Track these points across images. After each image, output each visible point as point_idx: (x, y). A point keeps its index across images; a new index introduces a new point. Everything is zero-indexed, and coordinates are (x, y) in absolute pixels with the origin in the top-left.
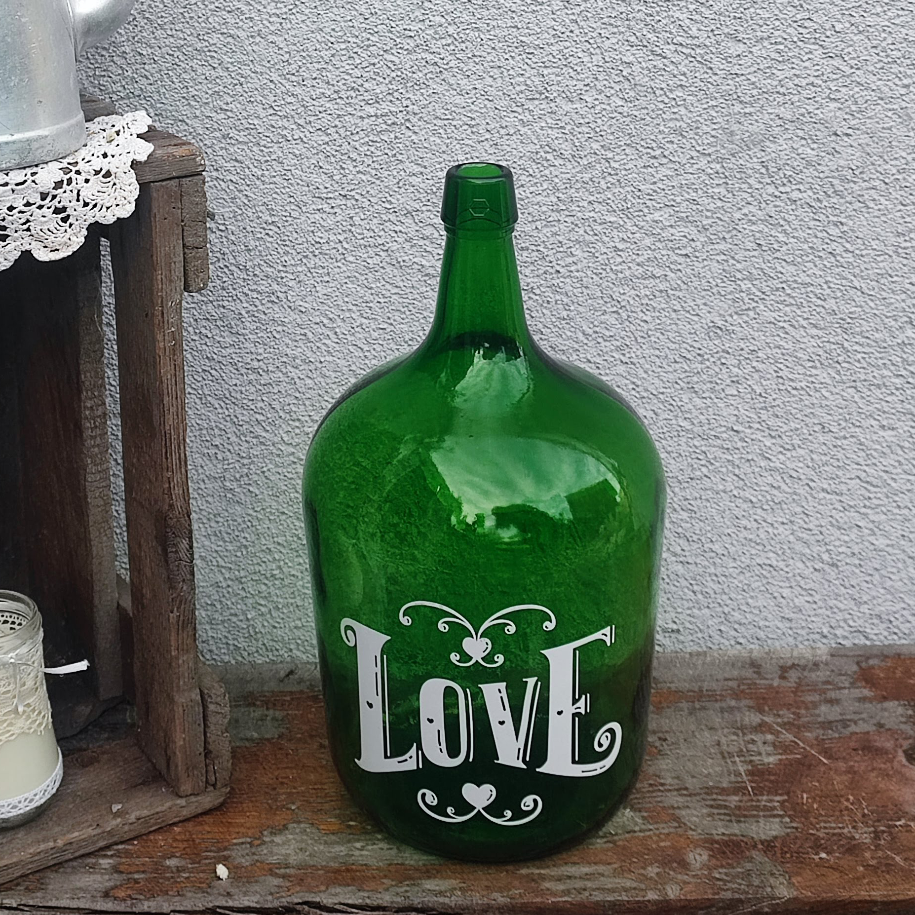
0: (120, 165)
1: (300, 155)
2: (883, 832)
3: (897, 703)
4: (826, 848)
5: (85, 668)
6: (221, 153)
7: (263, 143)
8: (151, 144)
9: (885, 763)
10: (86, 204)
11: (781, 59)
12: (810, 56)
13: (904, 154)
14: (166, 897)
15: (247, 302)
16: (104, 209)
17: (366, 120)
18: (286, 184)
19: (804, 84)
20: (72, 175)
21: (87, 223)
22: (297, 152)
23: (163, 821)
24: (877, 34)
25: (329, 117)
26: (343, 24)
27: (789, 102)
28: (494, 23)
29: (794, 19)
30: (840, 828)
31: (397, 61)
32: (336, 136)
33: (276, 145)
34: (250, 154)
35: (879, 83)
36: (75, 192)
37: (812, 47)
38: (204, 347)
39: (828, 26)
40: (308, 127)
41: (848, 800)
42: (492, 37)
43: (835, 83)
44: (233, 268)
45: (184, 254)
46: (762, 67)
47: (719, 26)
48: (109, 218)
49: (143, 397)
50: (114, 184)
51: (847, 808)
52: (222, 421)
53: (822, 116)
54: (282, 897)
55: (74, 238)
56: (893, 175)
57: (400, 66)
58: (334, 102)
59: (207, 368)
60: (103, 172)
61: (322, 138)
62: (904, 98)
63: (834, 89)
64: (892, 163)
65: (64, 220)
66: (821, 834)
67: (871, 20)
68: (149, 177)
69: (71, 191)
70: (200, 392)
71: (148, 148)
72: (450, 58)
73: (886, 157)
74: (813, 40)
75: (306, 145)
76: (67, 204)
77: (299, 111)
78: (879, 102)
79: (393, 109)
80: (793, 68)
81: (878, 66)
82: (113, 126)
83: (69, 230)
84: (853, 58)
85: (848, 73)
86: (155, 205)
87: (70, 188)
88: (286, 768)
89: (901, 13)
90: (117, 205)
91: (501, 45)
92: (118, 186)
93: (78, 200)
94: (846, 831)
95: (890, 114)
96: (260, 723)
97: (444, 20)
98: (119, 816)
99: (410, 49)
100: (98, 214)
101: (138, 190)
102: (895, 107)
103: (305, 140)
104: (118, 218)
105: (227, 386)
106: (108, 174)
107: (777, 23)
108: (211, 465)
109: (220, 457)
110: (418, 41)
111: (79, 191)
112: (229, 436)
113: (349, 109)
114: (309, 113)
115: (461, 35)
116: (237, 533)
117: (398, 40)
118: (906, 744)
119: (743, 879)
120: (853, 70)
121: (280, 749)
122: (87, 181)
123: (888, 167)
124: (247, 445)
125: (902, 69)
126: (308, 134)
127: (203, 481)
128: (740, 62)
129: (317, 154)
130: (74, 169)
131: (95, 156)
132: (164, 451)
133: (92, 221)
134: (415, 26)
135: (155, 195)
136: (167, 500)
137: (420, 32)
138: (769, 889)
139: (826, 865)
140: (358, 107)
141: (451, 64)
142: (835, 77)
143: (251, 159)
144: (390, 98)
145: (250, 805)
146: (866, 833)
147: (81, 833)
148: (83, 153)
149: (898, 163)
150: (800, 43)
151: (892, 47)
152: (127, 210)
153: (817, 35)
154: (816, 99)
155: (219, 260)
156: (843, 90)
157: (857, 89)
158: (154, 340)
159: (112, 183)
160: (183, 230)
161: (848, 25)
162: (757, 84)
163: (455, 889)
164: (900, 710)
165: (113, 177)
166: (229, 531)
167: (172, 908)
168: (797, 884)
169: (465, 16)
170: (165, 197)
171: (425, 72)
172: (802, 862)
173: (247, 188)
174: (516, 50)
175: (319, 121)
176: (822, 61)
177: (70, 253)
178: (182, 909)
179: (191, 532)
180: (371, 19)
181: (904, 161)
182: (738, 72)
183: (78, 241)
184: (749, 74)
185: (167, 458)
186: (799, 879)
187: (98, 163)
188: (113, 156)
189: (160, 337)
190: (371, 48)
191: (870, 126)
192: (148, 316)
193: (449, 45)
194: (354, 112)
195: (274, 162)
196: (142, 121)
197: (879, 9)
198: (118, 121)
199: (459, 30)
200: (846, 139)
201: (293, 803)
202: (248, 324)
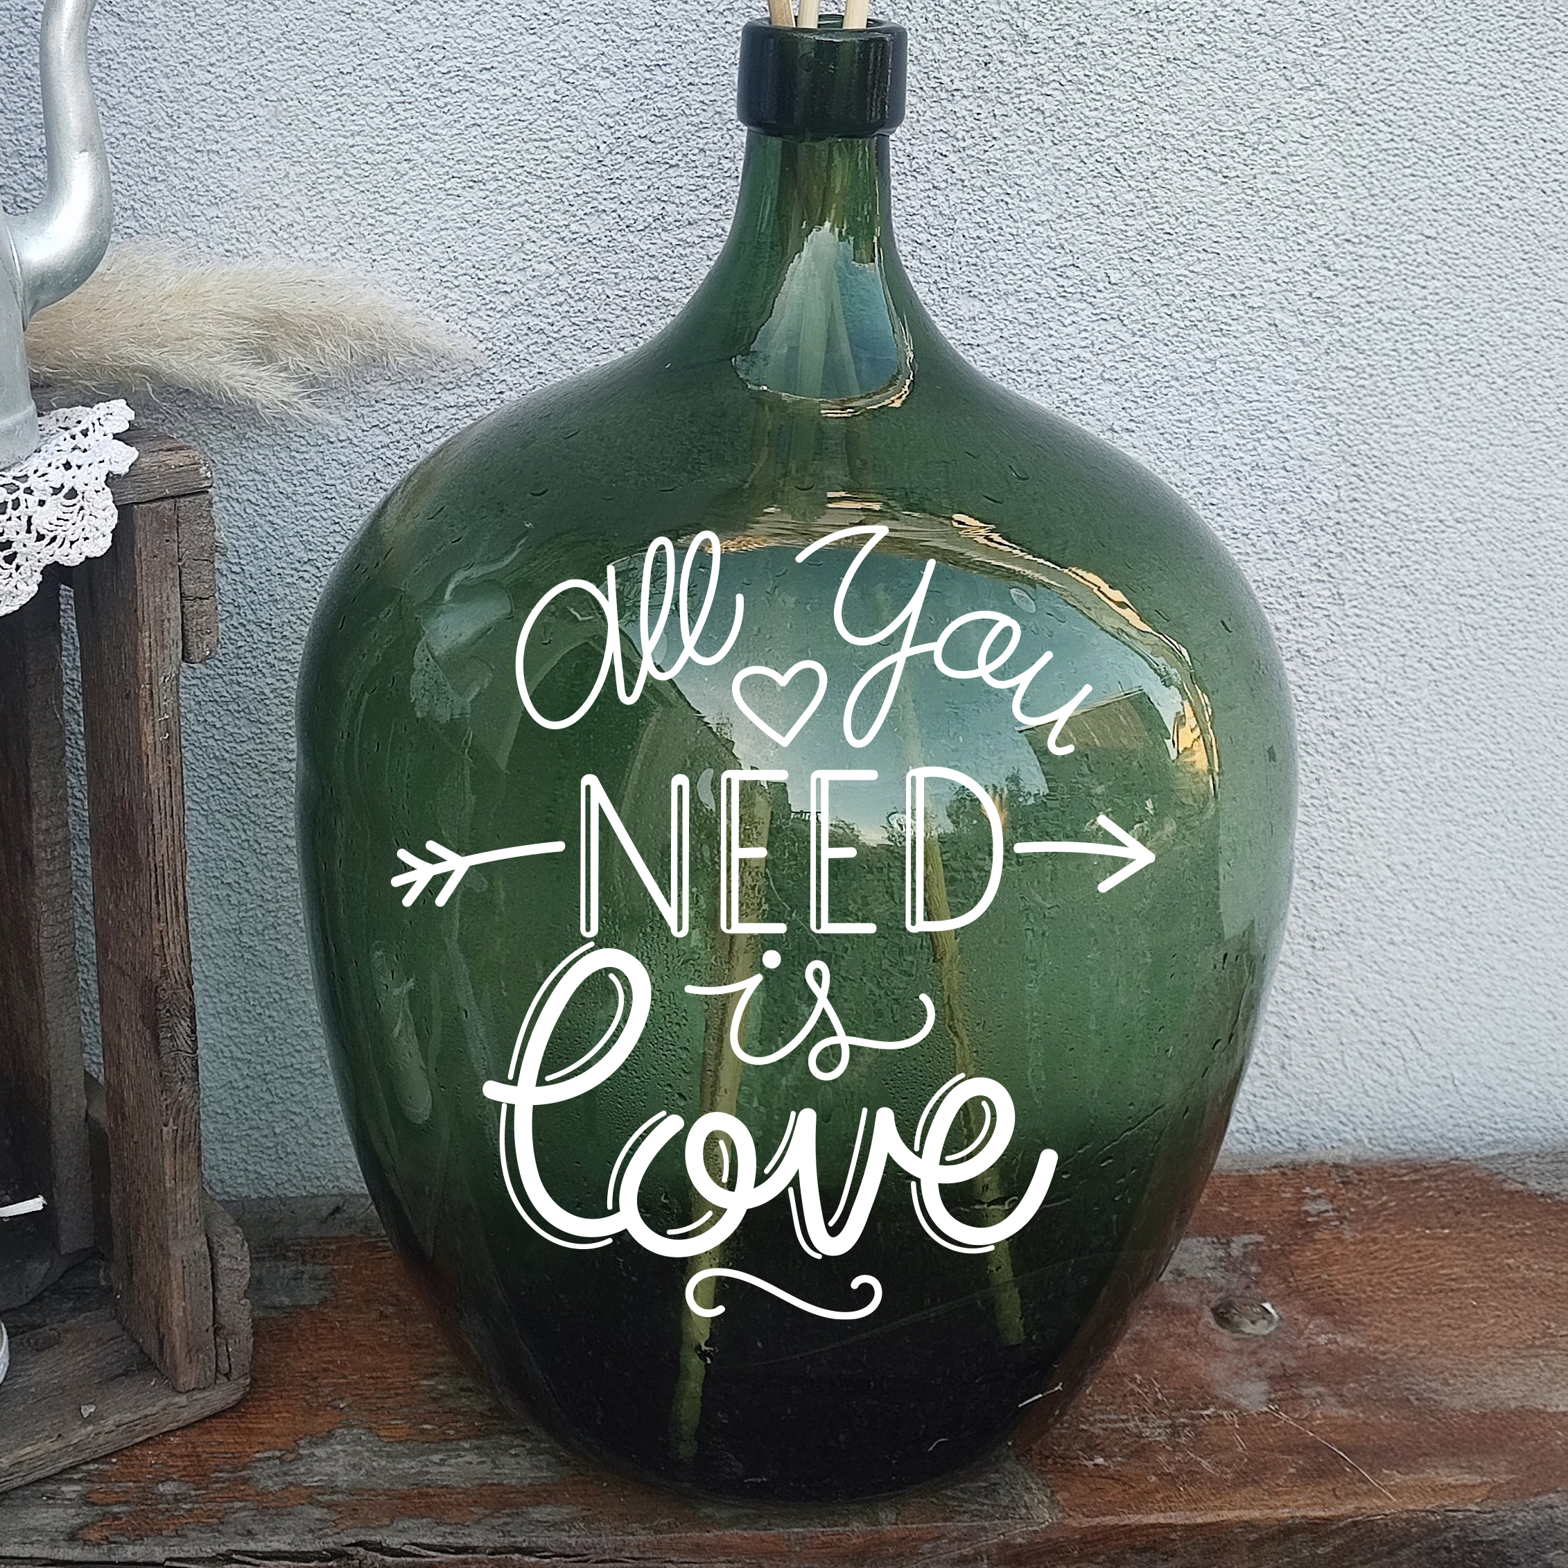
0: (90, 479)
1: (349, 463)
2: (1185, 1425)
3: (1202, 1239)
4: (1102, 1450)
5: (41, 1208)
6: (234, 461)
7: (294, 446)
8: (134, 449)
9: (1186, 1327)
10: (40, 537)
11: (1033, 323)
12: (1076, 319)
13: (1208, 458)
14: (159, 1539)
15: (273, 676)
16: (67, 544)
17: (443, 413)
18: (328, 506)
19: (1066, 359)
20: (20, 494)
21: (43, 565)
22: (345, 460)
23: (155, 1428)
24: (1170, 287)
25: (390, 409)
26: (408, 274)
27: (1045, 385)
28: (625, 273)
29: (1052, 266)
30: (1123, 1421)
31: (487, 328)
32: (400, 436)
33: (314, 449)
34: (276, 462)
35: (1172, 356)
36: (25, 519)
37: (1078, 305)
38: (211, 742)
39: (1100, 275)
40: (360, 423)
41: (1134, 1380)
42: (621, 293)
43: (1110, 355)
44: (251, 627)
45: (183, 607)
46: (1006, 335)
47: (945, 276)
48: (73, 558)
49: (123, 816)
50: (82, 508)
51: (1132, 1393)
52: (236, 848)
53: (1091, 403)
54: (327, 1535)
55: (22, 586)
56: (1193, 487)
57: (491, 335)
58: (396, 387)
59: (215, 773)
60: (65, 491)
61: (380, 438)
62: (1207, 377)
63: (1108, 365)
64: (1192, 470)
65: (9, 559)
66: (1097, 1430)
67: (1161, 267)
68: (131, 497)
69: (19, 518)
70: (205, 807)
71: (131, 454)
72: (562, 322)
73: (1183, 463)
74: (1079, 296)
75: (357, 449)
76: (13, 537)
77: (347, 399)
78: (1173, 383)
79: (481, 397)
80: (1051, 336)
81: (1171, 332)
82: (79, 422)
83: (15, 574)
84: (1136, 322)
85: (1129, 342)
86: (140, 536)
87: (17, 513)
88: (330, 1348)
89: (1203, 256)
90: (86, 539)
91: (634, 304)
92: (86, 512)
93: (29, 531)
94: (1131, 1424)
95: (1188, 400)
96: (292, 1283)
97: (553, 269)
98: (90, 1423)
99: (506, 310)
100: (58, 552)
101: (116, 517)
102: (1195, 390)
103: (355, 441)
104: (87, 558)
105: (244, 798)
106: (72, 494)
107: (1027, 271)
108: (221, 913)
109: (234, 901)
110: (517, 299)
111: (30, 518)
112: (248, 870)
113: (419, 397)
114: (362, 402)
115: (579, 291)
116: (259, 1010)
117: (488, 298)
118: (1215, 1298)
119: (986, 1497)
120: (1136, 339)
121: (323, 1320)
122: (42, 503)
123: (1185, 476)
124: (273, 883)
125: (1205, 337)
126: (360, 433)
127: (211, 935)
128: (975, 328)
129: (372, 461)
130: (23, 486)
131: (53, 466)
132: (154, 892)
133: (50, 561)
134: (513, 278)
135: (140, 522)
136: (159, 964)
137: (520, 286)
138: (1024, 1511)
139: (1103, 1474)
140: (431, 393)
141: (563, 333)
142: (1110, 347)
143: (278, 469)
144: (476, 380)
145: (281, 1402)
146: (1159, 1427)
147: (35, 1447)
148: (36, 462)
149: (1200, 470)
150: (1059, 300)
151: (1191, 305)
152: (99, 546)
153: (1085, 289)
154: (1084, 380)
155: (231, 616)
156: (1122, 366)
157: (1141, 366)
158: (138, 730)
159: (77, 507)
160: (180, 573)
161: (1127, 274)
162: (1000, 359)
163: (575, 1519)
164: (1207, 1250)
165: (79, 497)
166: (248, 1007)
167: (167, 1554)
168: (1062, 1503)
169: (582, 262)
170: (155, 524)
171: (526, 343)
172: (1068, 1471)
173: (272, 511)
174: (657, 312)
175: (375, 414)
176: (1092, 325)
177: (17, 608)
178: (182, 1555)
179: (193, 1009)
180: (449, 267)
181: (1209, 468)
182: (972, 341)
183: (28, 589)
184: (988, 343)
185: (158, 903)
186: (1066, 1495)
187: (57, 477)
188: (79, 467)
189: (147, 728)
190: (450, 309)
191: (1160, 418)
192: (130, 697)
193: (560, 305)
194: (426, 401)
195: (310, 474)
196: (119, 414)
197: (1172, 251)
198: (88, 416)
199: (574, 283)
200: (1126, 436)
201: (342, 1399)
202: (274, 709)
